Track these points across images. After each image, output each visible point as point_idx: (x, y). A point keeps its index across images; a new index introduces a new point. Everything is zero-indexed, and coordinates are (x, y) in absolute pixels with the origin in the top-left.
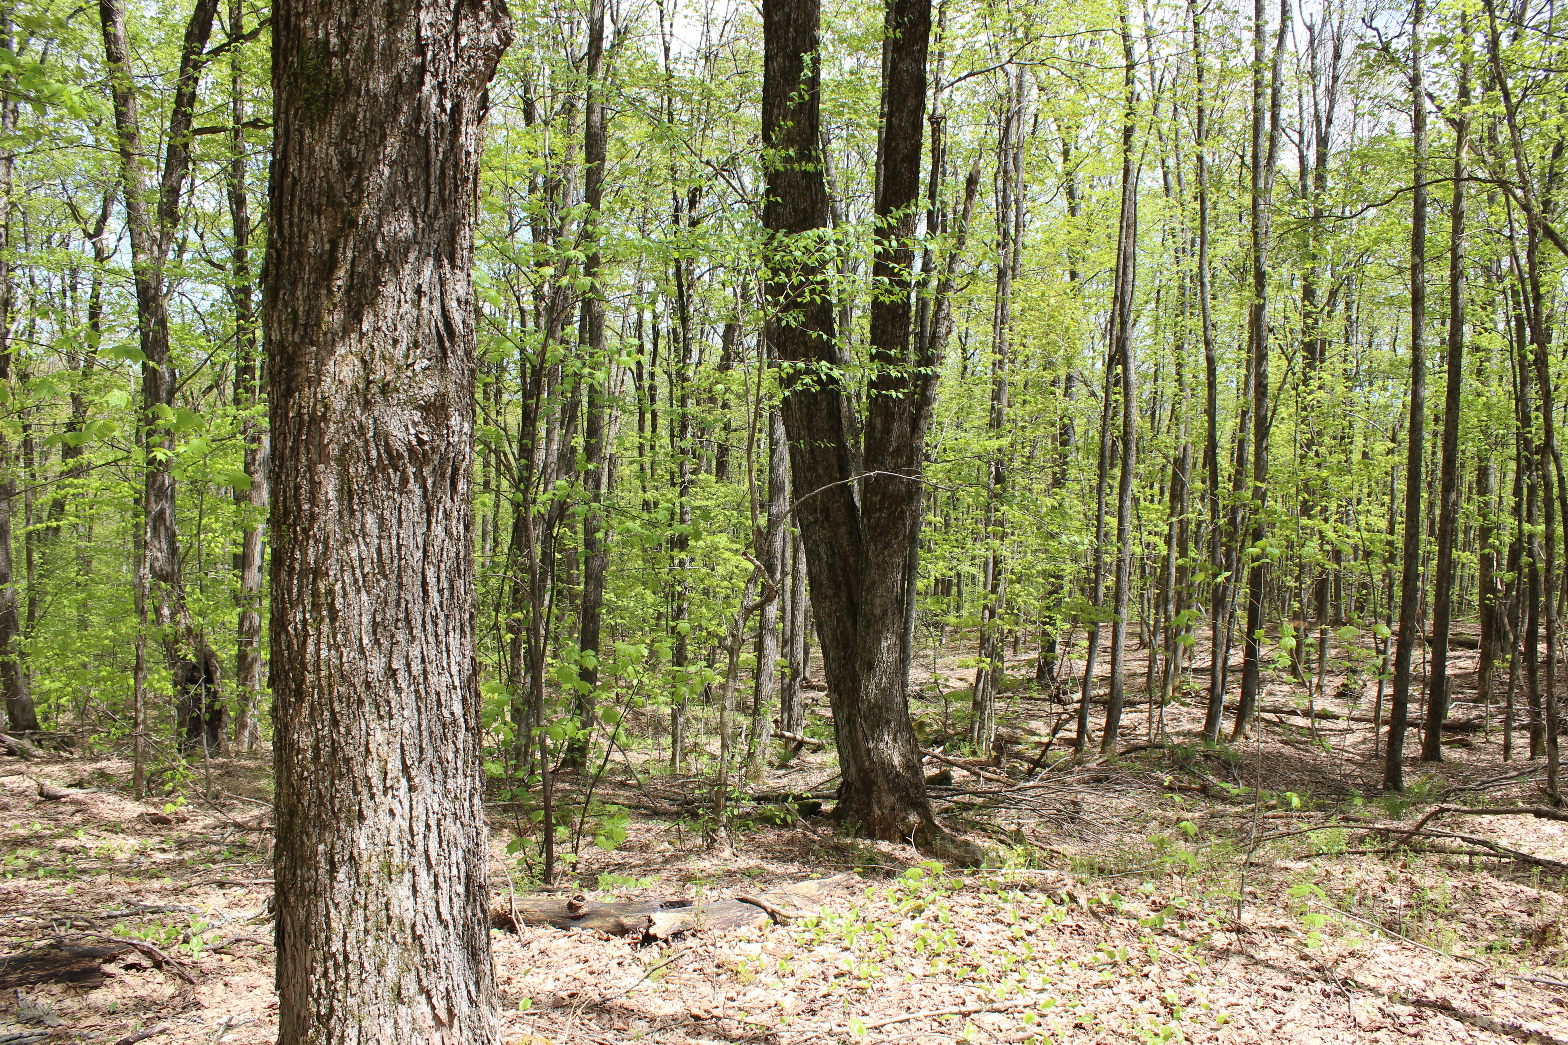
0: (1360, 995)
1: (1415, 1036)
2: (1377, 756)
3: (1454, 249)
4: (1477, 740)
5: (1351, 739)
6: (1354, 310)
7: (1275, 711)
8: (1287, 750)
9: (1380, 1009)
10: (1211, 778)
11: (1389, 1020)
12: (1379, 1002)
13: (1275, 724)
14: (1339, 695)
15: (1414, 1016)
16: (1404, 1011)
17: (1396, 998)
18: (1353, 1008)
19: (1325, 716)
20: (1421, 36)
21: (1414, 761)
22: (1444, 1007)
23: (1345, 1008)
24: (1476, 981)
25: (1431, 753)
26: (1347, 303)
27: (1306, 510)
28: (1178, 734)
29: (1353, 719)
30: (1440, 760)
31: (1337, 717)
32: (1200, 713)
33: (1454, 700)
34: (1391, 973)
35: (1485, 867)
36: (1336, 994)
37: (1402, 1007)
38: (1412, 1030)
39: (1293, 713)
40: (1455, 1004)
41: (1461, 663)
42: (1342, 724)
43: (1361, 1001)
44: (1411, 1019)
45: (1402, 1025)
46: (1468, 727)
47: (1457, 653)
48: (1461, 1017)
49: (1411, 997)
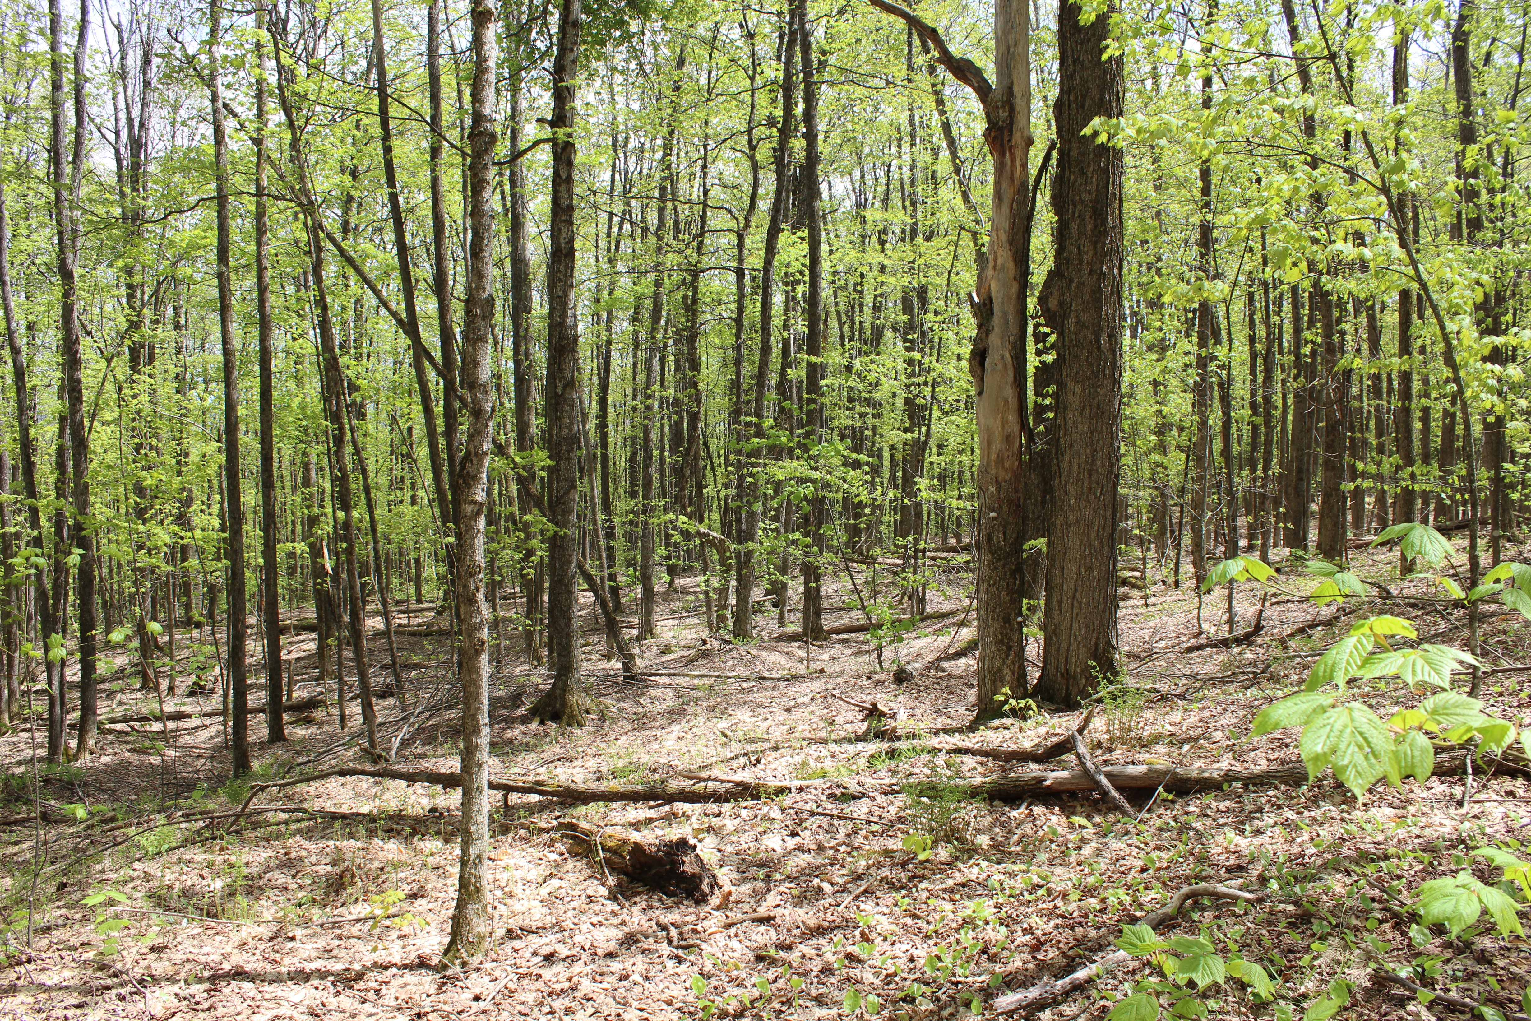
0: (157, 988)
1: (209, 1009)
2: (227, 747)
3: (259, 261)
4: (318, 714)
5: (203, 735)
6: (183, 316)
7: (125, 720)
8: (135, 759)
9: (177, 995)
10: (53, 802)
11: (185, 1003)
12: (176, 988)
13: (126, 733)
14: (192, 694)
15: (208, 991)
16: (198, 990)
17: (191, 979)
18: (149, 1002)
19: (179, 716)
20: (217, 55)
21: (262, 746)
22: (239, 974)
23: (141, 1005)
24: (271, 939)
25: (277, 735)
26: (175, 309)
27: (140, 513)
28: (19, 763)
29: (205, 715)
30: (285, 740)
31: (189, 716)
32: (41, 737)
33: (298, 681)
34: (191, 957)
35: (300, 831)
36: (131, 994)
37: (198, 986)
38: (206, 1005)
39: (145, 719)
40: (248, 968)
41: (305, 647)
42: (195, 722)
43: (159, 992)
44: (205, 995)
45: (197, 1003)
46: (312, 704)
47: (301, 638)
48: (250, 977)
49: (206, 974)
